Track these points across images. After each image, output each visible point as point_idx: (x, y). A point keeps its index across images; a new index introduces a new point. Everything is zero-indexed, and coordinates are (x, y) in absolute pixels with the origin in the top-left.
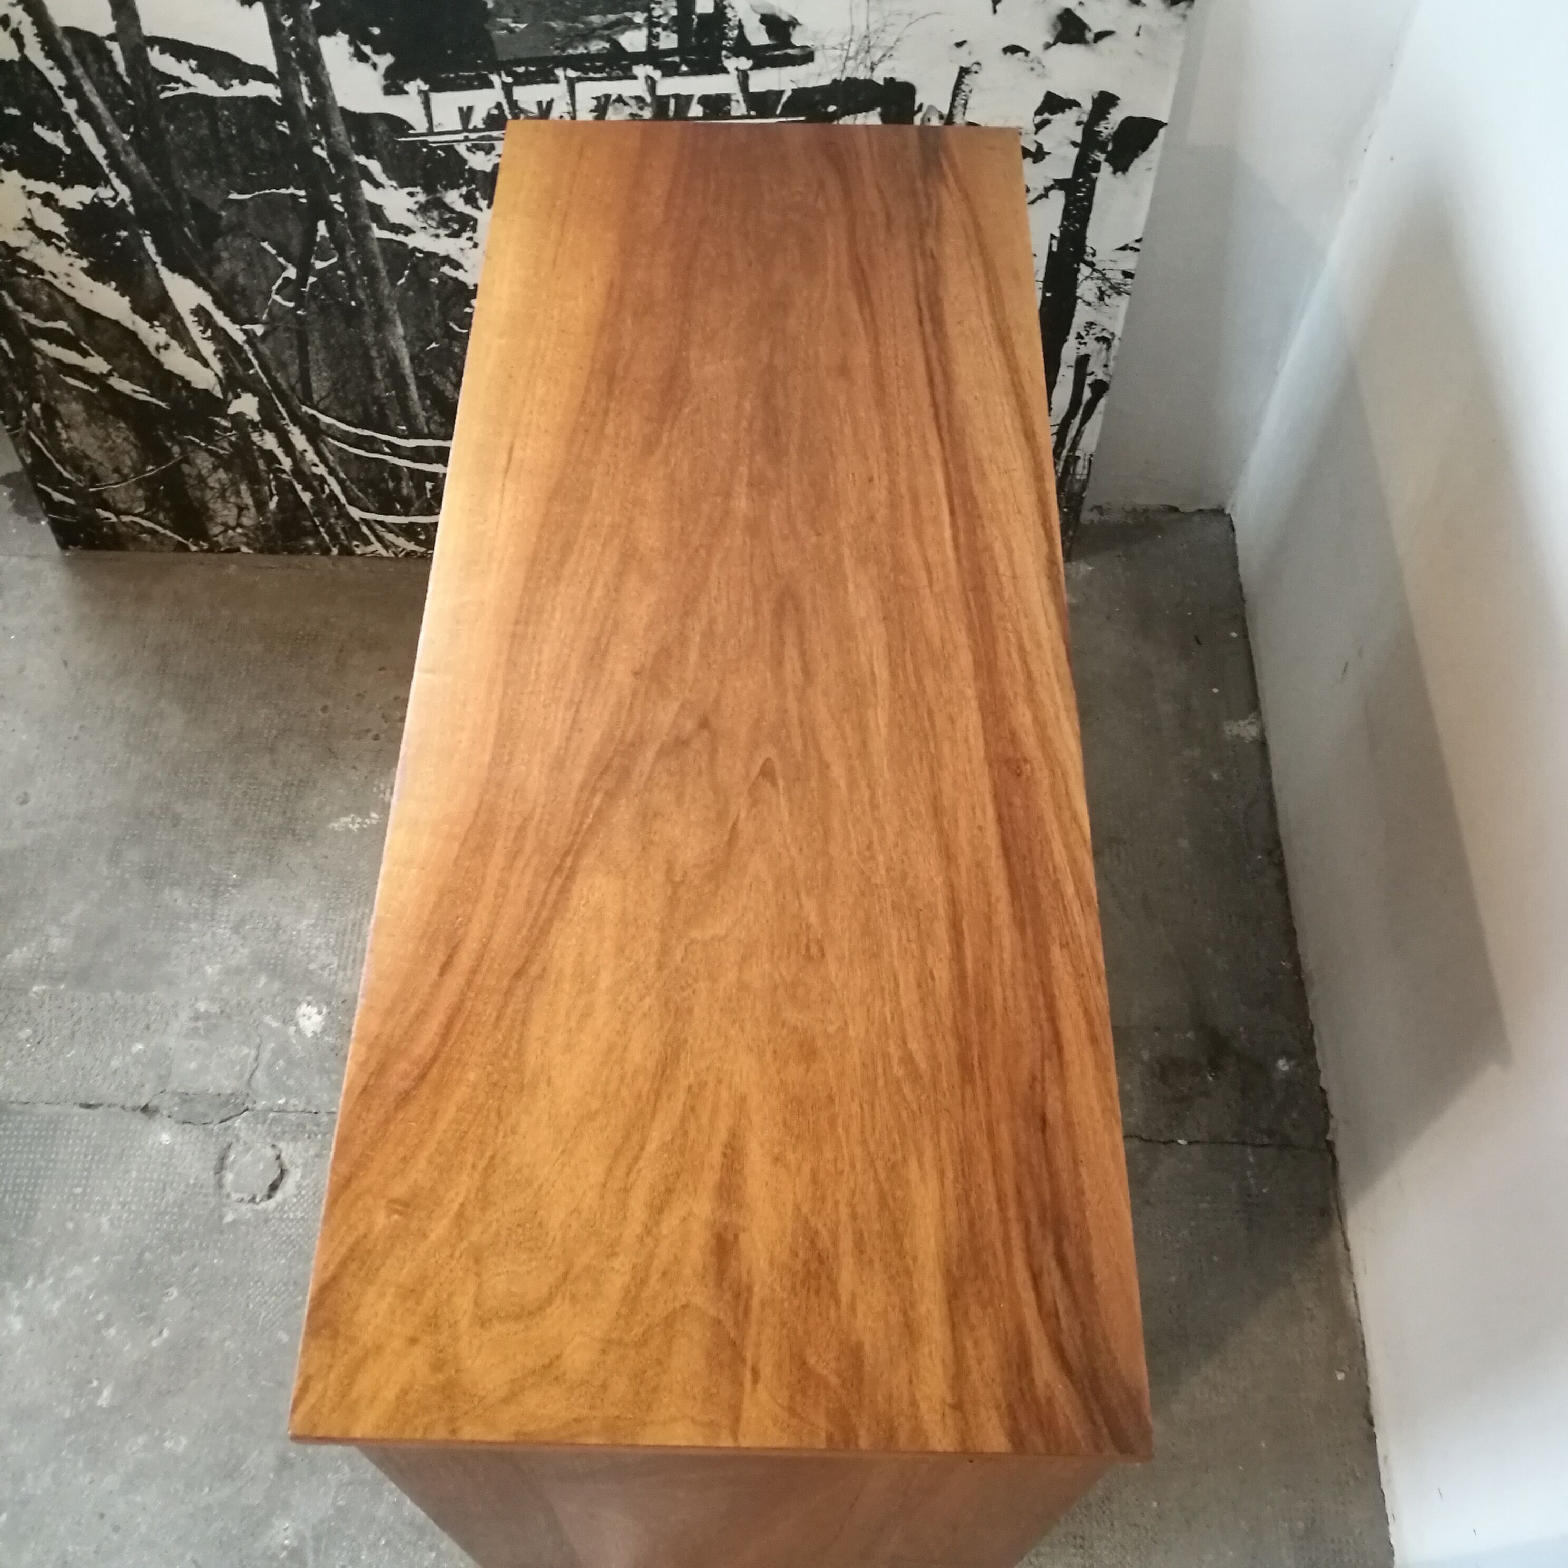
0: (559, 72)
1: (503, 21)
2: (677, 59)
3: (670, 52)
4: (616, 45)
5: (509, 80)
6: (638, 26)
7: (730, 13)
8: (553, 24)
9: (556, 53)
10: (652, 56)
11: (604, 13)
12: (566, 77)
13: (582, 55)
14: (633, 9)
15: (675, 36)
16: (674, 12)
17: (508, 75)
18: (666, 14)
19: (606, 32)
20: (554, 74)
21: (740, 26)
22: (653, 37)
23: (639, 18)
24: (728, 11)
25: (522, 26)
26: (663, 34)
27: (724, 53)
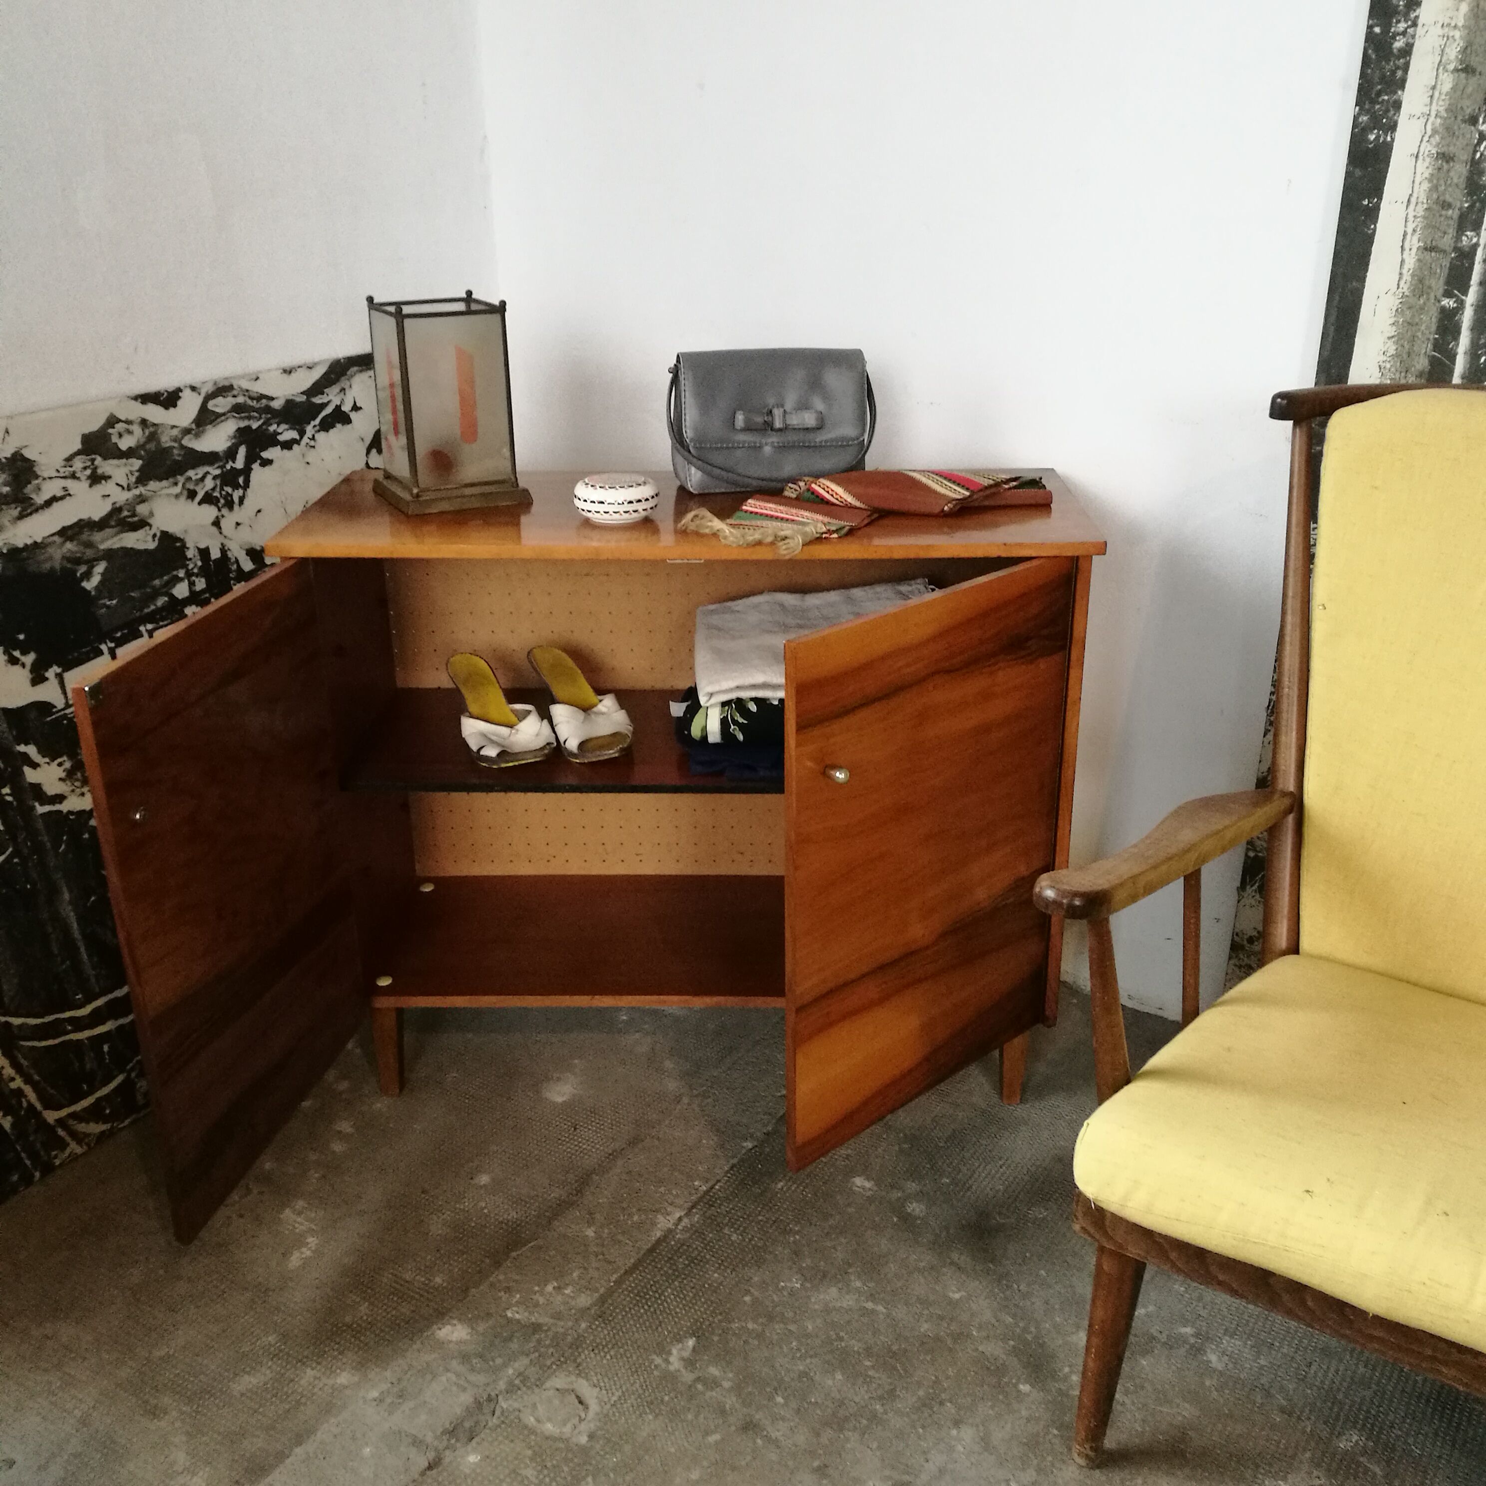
0: (142, 628)
1: (102, 601)
2: (207, 595)
3: (203, 591)
4: (172, 597)
5: (113, 645)
6: (182, 580)
7: (229, 554)
8: (133, 594)
9: (138, 614)
10: (195, 598)
11: (161, 576)
12: (147, 630)
13: (153, 611)
14: (177, 569)
15: (203, 580)
16: (199, 563)
17: (111, 642)
18: (196, 565)
19: (165, 590)
20: (140, 631)
21: (237, 561)
22: (192, 584)
23: (181, 573)
24: (228, 553)
25: (114, 602)
26: (197, 580)
27: (232, 582)
